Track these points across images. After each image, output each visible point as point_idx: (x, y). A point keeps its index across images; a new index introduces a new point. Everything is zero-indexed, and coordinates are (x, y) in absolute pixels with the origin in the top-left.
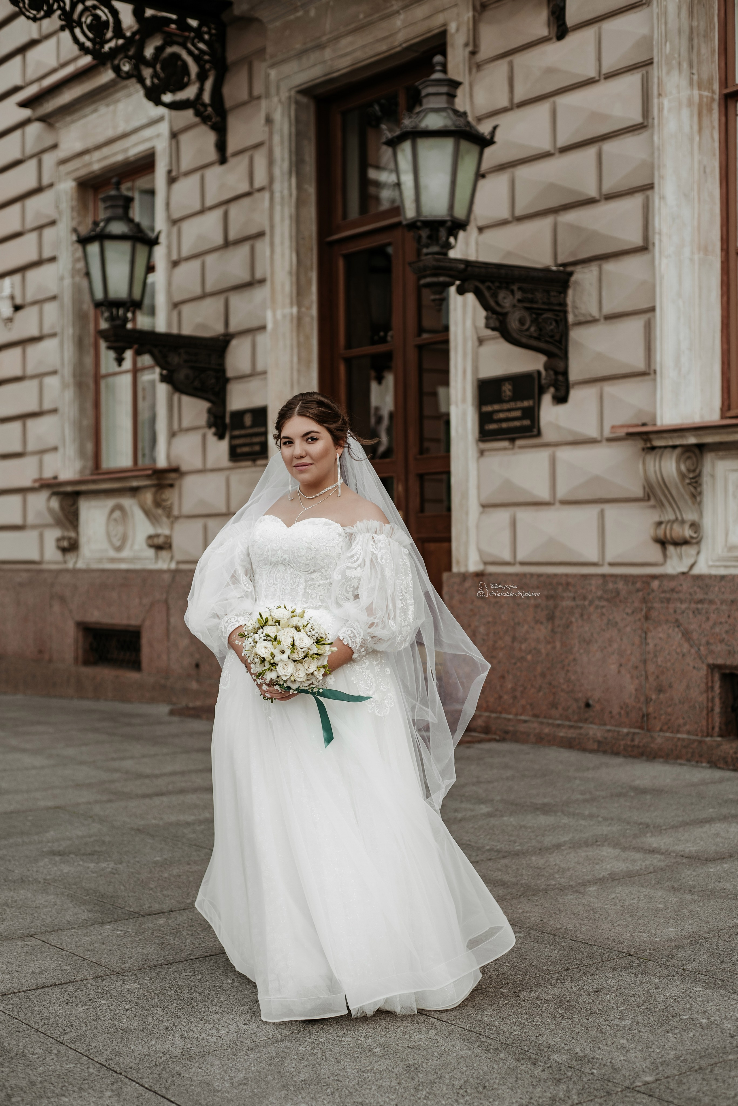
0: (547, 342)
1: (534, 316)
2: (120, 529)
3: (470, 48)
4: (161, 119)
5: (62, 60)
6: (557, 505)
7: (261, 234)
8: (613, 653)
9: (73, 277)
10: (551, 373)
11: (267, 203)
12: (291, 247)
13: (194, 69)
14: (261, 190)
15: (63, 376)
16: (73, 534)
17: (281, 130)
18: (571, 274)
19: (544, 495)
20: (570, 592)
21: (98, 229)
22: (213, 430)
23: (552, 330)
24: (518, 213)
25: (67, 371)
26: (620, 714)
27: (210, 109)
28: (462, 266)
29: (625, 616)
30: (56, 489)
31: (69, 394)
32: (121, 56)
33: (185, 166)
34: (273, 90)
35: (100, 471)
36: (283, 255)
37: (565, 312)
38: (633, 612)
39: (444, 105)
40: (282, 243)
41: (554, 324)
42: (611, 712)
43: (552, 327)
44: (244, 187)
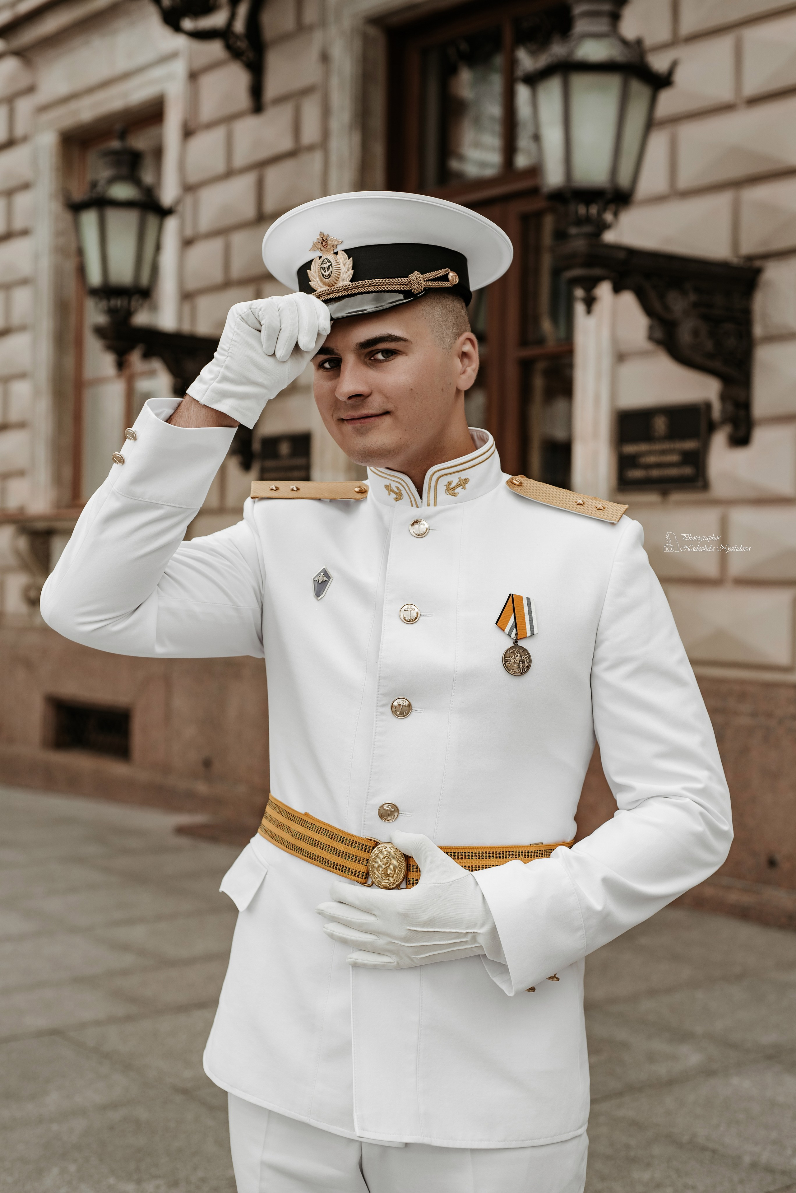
0: (725, 362)
1: (711, 326)
4: (175, 55)
6: (729, 584)
9: (53, 256)
10: (729, 404)
11: (319, 167)
14: (311, 148)
15: (34, 381)
17: (342, 72)
18: (760, 271)
19: (711, 569)
20: (748, 704)
21: (98, 192)
22: (238, 460)
23: (733, 346)
24: (680, 185)
25: (42, 374)
27: (243, 42)
28: (622, 255)
30: (24, 525)
33: (206, 115)
34: (331, 18)
39: (605, 30)
41: (736, 337)
44: (286, 144)
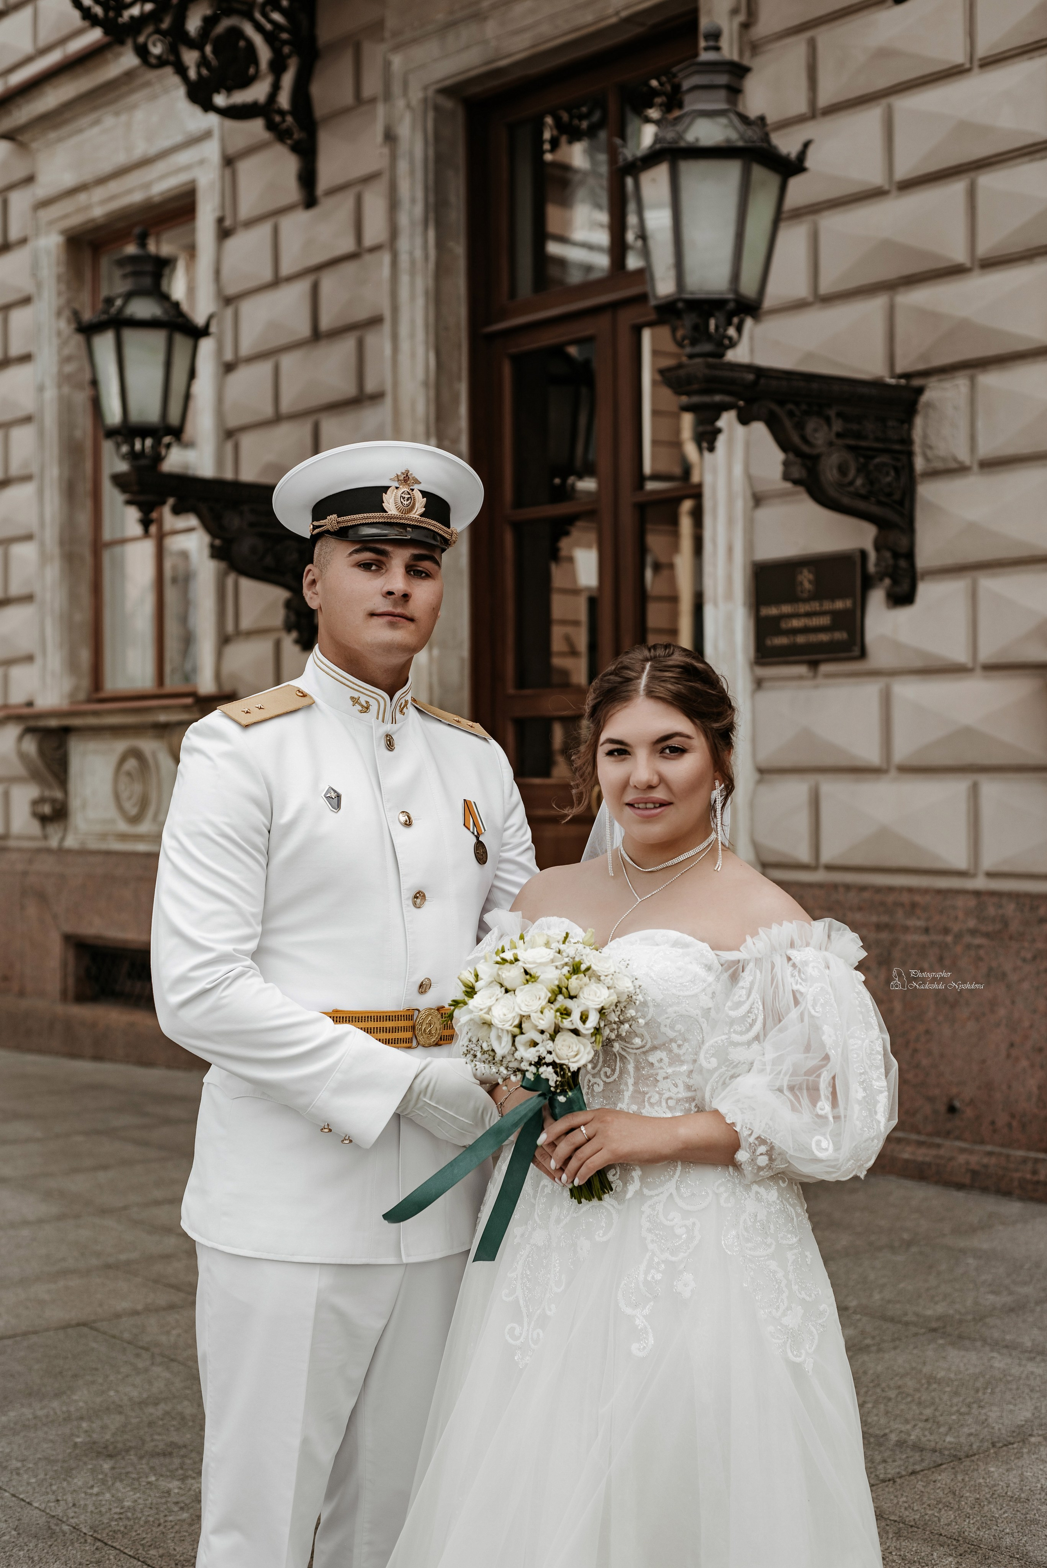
0: (880, 503)
1: (862, 460)
2: (138, 788)
3: (742, 18)
4: (206, 135)
5: (42, 42)
6: (893, 773)
7: (375, 321)
8: (998, 1025)
9: (59, 386)
10: (888, 555)
11: (386, 271)
12: (427, 342)
13: (264, 53)
14: (375, 249)
15: (42, 544)
16: (58, 794)
17: (411, 154)
18: (920, 391)
19: (872, 755)
20: (919, 918)
21: (113, 310)
22: (294, 635)
23: (889, 485)
24: (825, 288)
25: (51, 535)
26: (1010, 1126)
27: (289, 119)
28: (751, 377)
29: (1019, 963)
30: (32, 723)
31: (53, 573)
32: (150, 29)
33: (246, 210)
34: (397, 89)
35: (102, 695)
36: (413, 355)
37: (910, 454)
38: (1034, 958)
39: (723, 106)
40: (412, 336)
41: (892, 473)
42: (993, 1123)
43: (889, 479)
44: (347, 245)
